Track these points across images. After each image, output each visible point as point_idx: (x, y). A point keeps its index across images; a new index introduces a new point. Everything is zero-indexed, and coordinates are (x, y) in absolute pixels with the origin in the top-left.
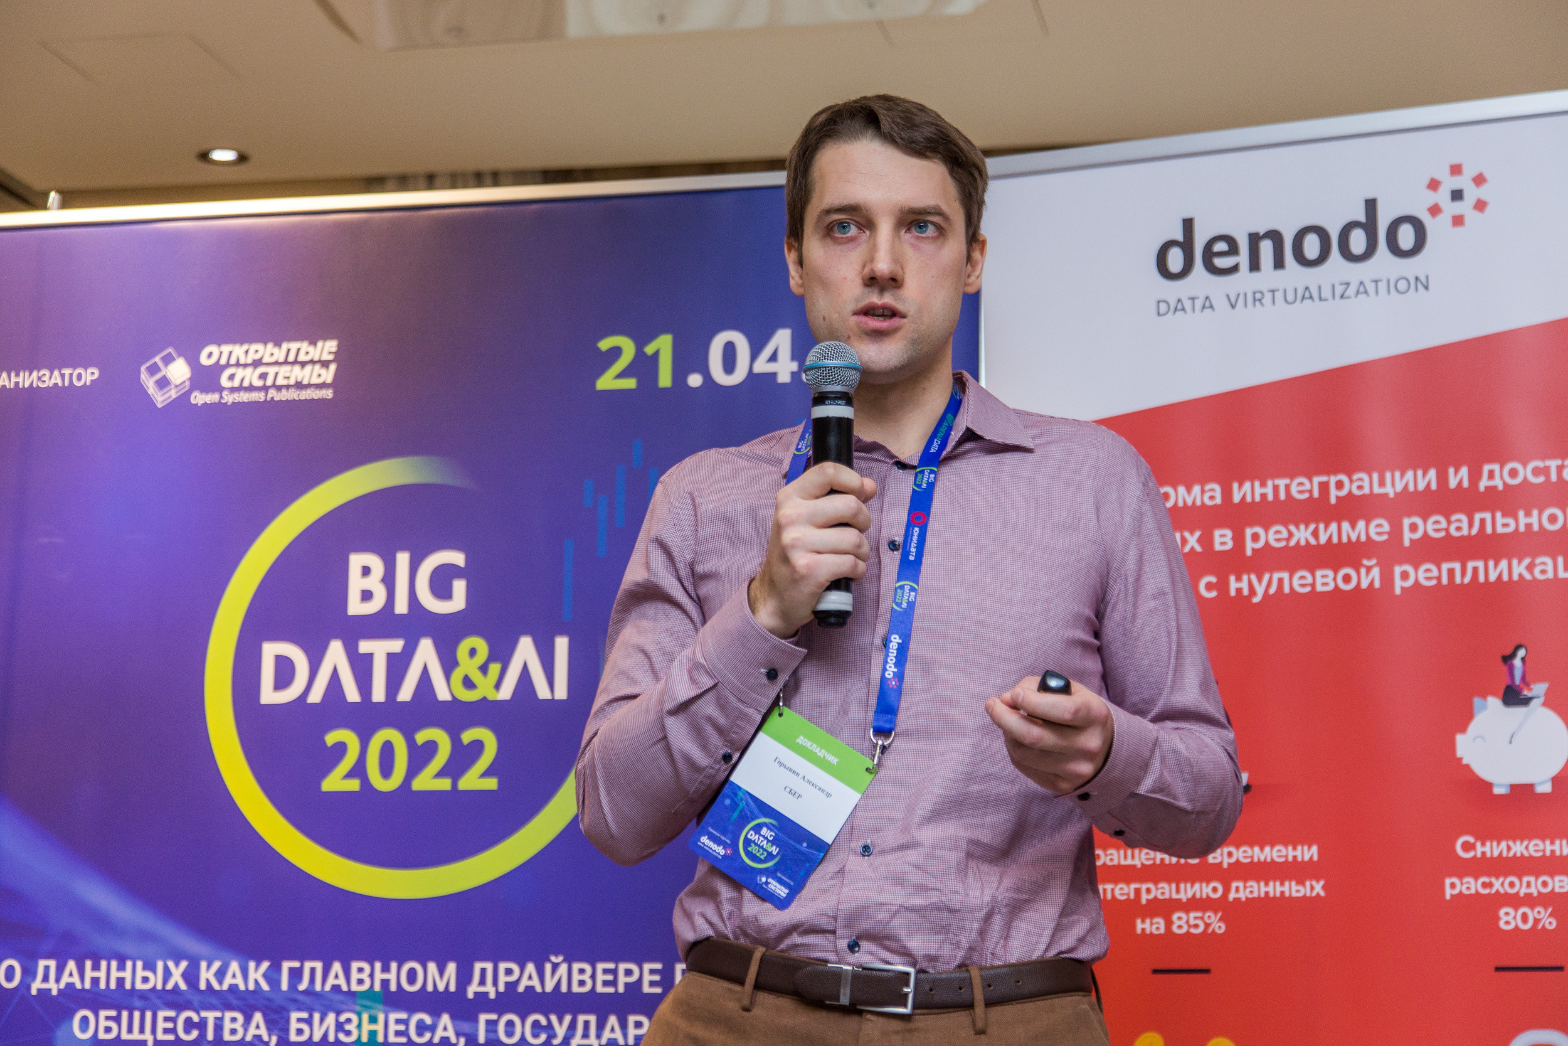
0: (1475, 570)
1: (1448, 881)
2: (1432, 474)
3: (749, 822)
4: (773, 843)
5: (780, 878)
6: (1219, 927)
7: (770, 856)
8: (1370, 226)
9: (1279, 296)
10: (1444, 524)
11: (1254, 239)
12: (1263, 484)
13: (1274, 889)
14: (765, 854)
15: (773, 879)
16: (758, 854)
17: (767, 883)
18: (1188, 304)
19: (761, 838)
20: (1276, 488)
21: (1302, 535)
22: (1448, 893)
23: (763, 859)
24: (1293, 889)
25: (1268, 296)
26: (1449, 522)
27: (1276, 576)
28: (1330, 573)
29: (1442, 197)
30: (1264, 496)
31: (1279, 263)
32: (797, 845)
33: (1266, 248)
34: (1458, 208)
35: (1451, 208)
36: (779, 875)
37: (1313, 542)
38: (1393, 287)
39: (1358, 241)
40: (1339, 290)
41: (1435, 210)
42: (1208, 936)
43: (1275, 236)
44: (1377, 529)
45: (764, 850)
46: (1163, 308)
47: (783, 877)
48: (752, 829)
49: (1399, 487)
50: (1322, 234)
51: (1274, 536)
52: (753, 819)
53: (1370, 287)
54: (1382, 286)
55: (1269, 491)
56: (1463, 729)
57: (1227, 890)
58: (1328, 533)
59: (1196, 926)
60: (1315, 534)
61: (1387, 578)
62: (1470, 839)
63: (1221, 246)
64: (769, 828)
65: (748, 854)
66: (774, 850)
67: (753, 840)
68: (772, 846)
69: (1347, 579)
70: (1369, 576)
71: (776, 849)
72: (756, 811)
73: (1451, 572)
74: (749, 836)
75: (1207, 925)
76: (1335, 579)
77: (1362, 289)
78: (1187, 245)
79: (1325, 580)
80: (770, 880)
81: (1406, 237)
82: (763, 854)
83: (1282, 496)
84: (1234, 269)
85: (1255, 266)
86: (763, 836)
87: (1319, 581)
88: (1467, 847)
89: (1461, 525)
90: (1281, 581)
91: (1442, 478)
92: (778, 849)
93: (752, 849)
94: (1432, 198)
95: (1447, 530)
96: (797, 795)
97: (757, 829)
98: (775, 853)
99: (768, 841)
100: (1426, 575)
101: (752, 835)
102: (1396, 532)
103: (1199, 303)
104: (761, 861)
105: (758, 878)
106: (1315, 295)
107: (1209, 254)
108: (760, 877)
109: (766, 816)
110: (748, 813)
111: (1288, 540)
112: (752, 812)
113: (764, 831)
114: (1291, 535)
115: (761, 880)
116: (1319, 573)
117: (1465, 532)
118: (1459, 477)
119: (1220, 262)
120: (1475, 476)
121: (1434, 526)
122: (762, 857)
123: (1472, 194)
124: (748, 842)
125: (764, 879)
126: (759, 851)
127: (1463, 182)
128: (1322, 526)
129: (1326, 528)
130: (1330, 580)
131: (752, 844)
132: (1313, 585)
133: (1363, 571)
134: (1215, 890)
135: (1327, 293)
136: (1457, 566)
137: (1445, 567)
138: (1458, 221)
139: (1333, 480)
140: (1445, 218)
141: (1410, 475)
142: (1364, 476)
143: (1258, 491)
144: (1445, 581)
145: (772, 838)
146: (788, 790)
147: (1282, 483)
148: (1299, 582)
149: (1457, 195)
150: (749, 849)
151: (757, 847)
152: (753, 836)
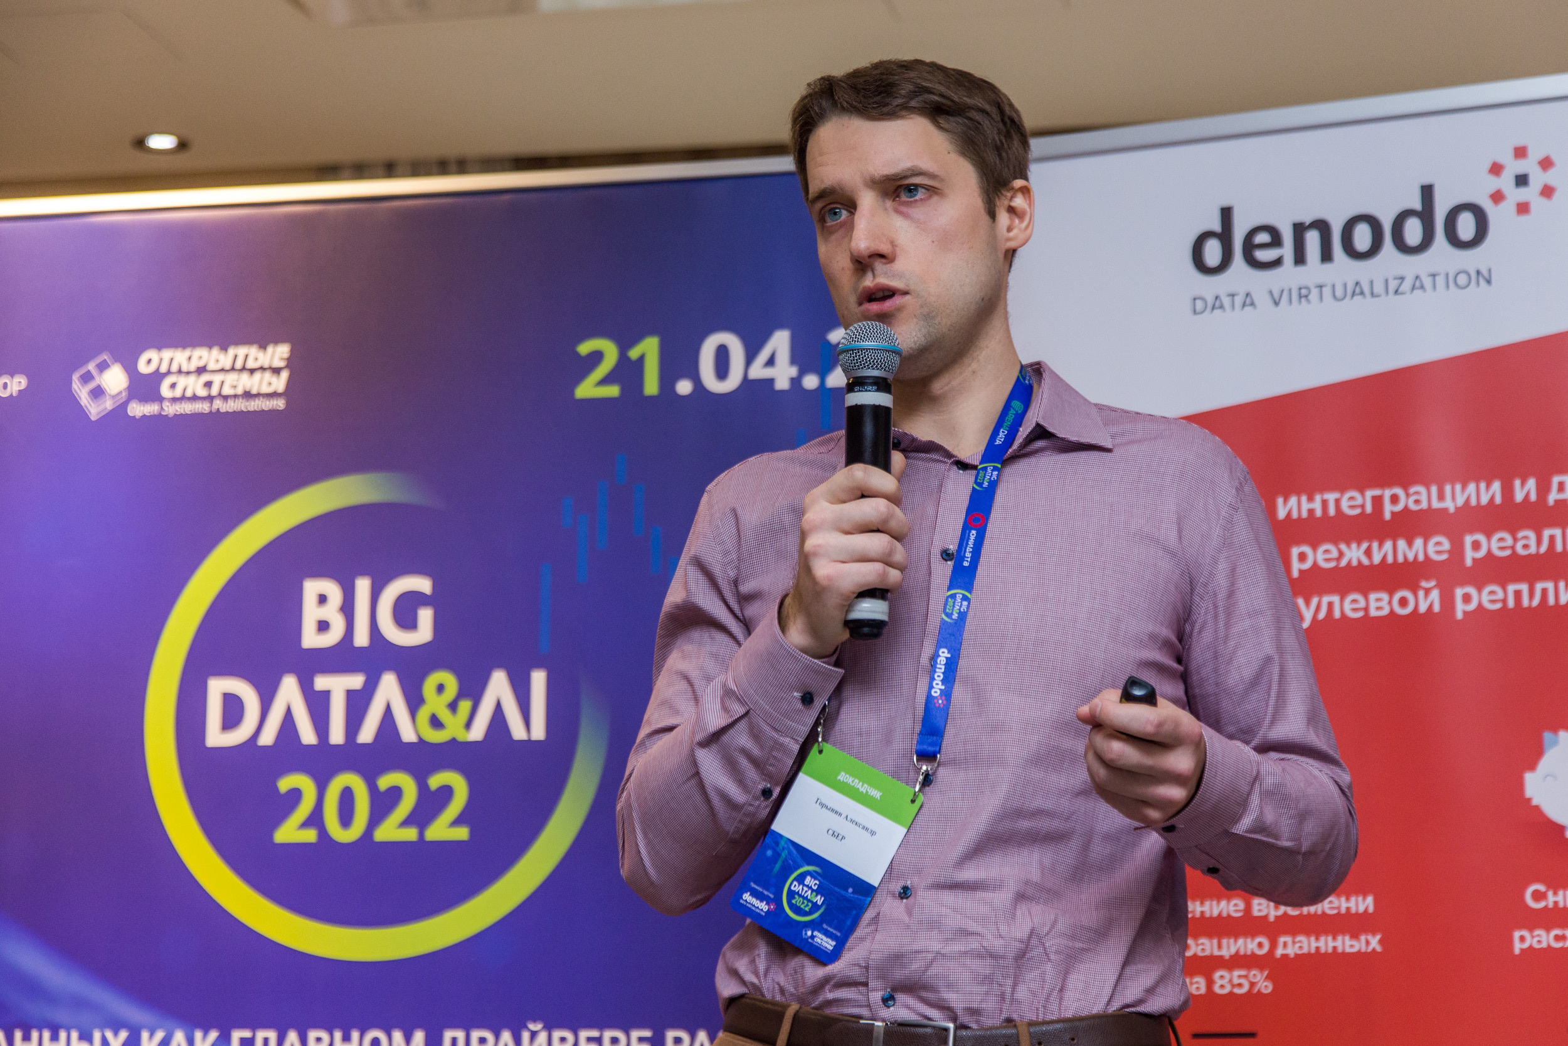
0: (1544, 592)
1: (1517, 934)
2: (1496, 486)
3: (792, 873)
4: (818, 892)
5: (826, 930)
6: (1265, 986)
7: (815, 907)
8: (1426, 214)
9: (1327, 291)
10: (1509, 541)
11: (1299, 230)
12: (1311, 499)
13: (1326, 944)
14: (810, 905)
15: (819, 931)
16: (802, 906)
17: (813, 937)
18: (1226, 301)
19: (805, 889)
20: (1325, 503)
21: (1354, 554)
22: (1518, 947)
23: (808, 910)
24: (1346, 944)
25: (1315, 293)
26: (1515, 540)
27: (1326, 599)
28: (1385, 596)
29: (1505, 183)
30: (1311, 512)
31: (1326, 256)
32: (843, 892)
33: (1312, 239)
34: (1523, 194)
35: (1515, 195)
36: (825, 926)
37: (1366, 562)
38: (1452, 281)
39: (1413, 231)
40: (1393, 285)
41: (1497, 197)
42: (1254, 997)
43: (1322, 226)
44: (1437, 548)
45: (809, 901)
46: (1198, 306)
47: (829, 929)
48: (795, 879)
49: (1460, 501)
50: (1373, 222)
51: (1323, 556)
52: (796, 869)
53: (1427, 282)
54: (1440, 280)
55: (1317, 505)
56: (1532, 767)
57: (1274, 945)
58: (1383, 552)
59: (1240, 985)
60: (1368, 553)
61: (1448, 600)
62: (1541, 888)
63: (1263, 238)
64: (812, 877)
65: (791, 906)
66: (819, 900)
67: (797, 891)
68: (816, 896)
69: (1403, 602)
70: (1429, 599)
71: (821, 898)
72: (799, 860)
73: (1518, 594)
74: (792, 888)
75: (1252, 984)
76: (1390, 603)
77: (1418, 285)
78: (1225, 236)
79: (1379, 604)
80: (816, 933)
81: (1466, 226)
82: (807, 905)
83: (1332, 511)
84: (1277, 263)
85: (1300, 258)
86: (807, 886)
87: (1373, 605)
88: (1538, 896)
89: (1528, 543)
90: (1330, 605)
91: (1507, 491)
92: (823, 899)
93: (796, 902)
94: (1494, 183)
95: (1513, 548)
96: (840, 837)
97: (801, 879)
98: (819, 903)
99: (813, 890)
100: (1490, 597)
101: (795, 885)
102: (1457, 550)
103: (1239, 300)
104: (806, 914)
105: (804, 932)
106: (1367, 290)
107: (1249, 247)
108: (806, 931)
109: (809, 864)
110: (790, 862)
111: (1338, 559)
112: (794, 861)
113: (808, 880)
114: (1341, 554)
115: (806, 934)
116: (1373, 596)
117: (1533, 550)
118: (1525, 490)
119: (1262, 255)
120: (1543, 488)
121: (1498, 544)
122: (807, 909)
123: (1538, 179)
124: (791, 894)
125: (809, 933)
126: (803, 903)
127: (1529, 166)
128: (1375, 545)
129: (1380, 546)
130: (1384, 604)
131: (796, 896)
132: (1366, 609)
133: (1421, 593)
134: (1260, 945)
135: (1379, 288)
136: (1524, 588)
137: (1511, 588)
138: (1523, 208)
139: (1387, 493)
140: (1508, 206)
141: (1472, 487)
142: (1421, 489)
143: (1305, 506)
144: (1511, 603)
145: (816, 886)
146: (831, 832)
147: (1331, 497)
148: (1350, 606)
149: (1522, 180)
150: (794, 901)
151: (801, 899)
152: (796, 887)
